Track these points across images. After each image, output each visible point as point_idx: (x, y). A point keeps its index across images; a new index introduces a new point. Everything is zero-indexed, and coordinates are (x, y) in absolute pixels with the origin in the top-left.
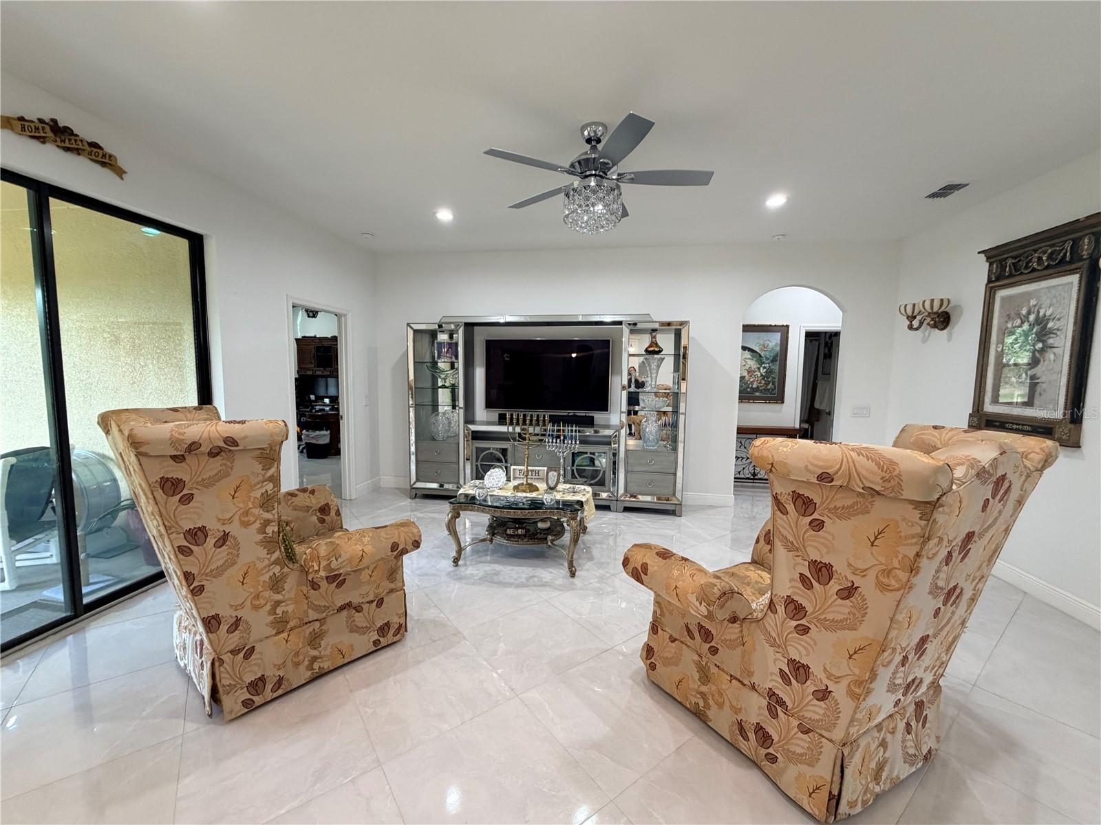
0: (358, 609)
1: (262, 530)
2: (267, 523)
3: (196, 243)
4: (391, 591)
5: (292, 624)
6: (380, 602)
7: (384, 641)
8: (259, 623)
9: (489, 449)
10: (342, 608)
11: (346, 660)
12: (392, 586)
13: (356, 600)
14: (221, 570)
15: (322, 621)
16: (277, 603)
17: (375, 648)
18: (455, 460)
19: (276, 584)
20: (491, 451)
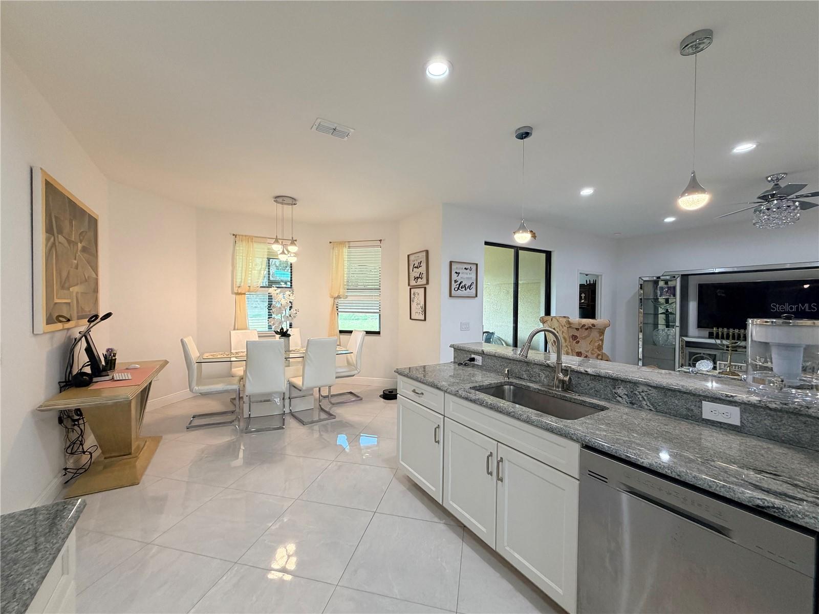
3: (548, 254)
9: (700, 353)
18: (673, 358)
20: (702, 355)
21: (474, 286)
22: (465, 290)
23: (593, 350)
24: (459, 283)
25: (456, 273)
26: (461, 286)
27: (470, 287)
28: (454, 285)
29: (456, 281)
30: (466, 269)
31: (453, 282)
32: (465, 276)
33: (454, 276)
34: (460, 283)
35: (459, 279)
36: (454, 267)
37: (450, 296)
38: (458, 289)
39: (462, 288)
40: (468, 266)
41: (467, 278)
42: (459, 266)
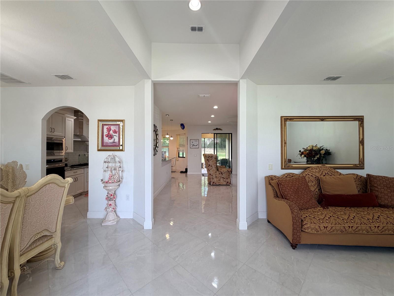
0: (224, 178)
1: (215, 166)
2: (215, 165)
4: (229, 178)
5: (217, 177)
6: (227, 179)
7: (227, 184)
8: (214, 176)
10: (222, 178)
11: (223, 184)
12: (229, 177)
13: (224, 177)
14: (211, 169)
15: (220, 178)
16: (216, 175)
17: (226, 184)
19: (216, 172)
21: (198, 145)
22: (195, 146)
23: (213, 164)
27: (197, 146)
28: (191, 145)
29: (192, 144)
31: (191, 144)
32: (195, 143)
33: (191, 143)
36: (191, 141)
37: (190, 148)
38: (193, 146)
40: (196, 140)
41: (196, 143)
42: (193, 140)
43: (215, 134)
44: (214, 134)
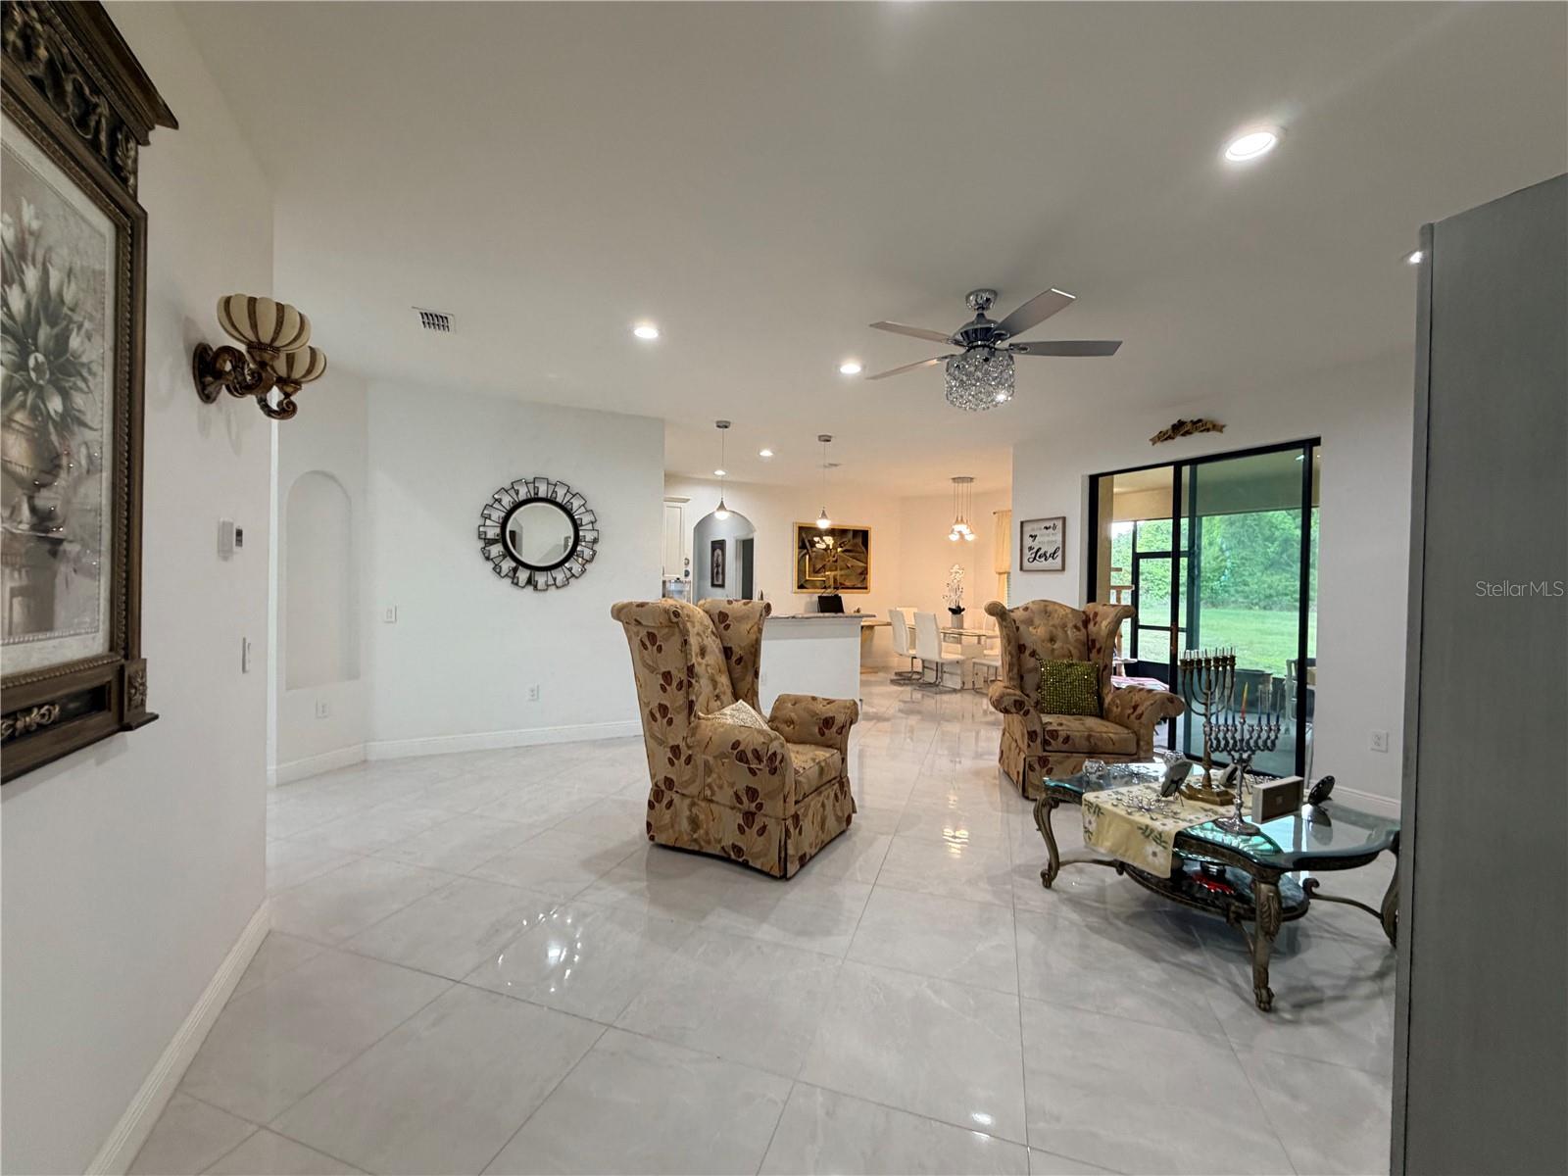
21: (1060, 553)
22: (1046, 559)
24: (1035, 550)
25: (1031, 536)
26: (1038, 555)
27: (1053, 556)
28: (1028, 554)
29: (1030, 548)
30: (1046, 528)
31: (1026, 551)
32: (1046, 539)
33: (1028, 542)
34: (1038, 551)
35: (1036, 545)
36: (1028, 529)
37: (1021, 569)
38: (1035, 559)
39: (1040, 557)
40: (1051, 524)
41: (1049, 542)
42: (1035, 526)
43: (1186, 470)
44: (1178, 466)
